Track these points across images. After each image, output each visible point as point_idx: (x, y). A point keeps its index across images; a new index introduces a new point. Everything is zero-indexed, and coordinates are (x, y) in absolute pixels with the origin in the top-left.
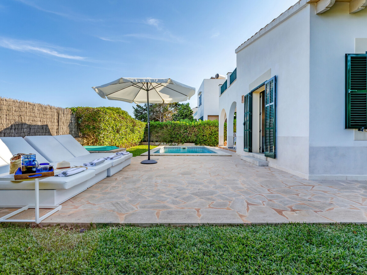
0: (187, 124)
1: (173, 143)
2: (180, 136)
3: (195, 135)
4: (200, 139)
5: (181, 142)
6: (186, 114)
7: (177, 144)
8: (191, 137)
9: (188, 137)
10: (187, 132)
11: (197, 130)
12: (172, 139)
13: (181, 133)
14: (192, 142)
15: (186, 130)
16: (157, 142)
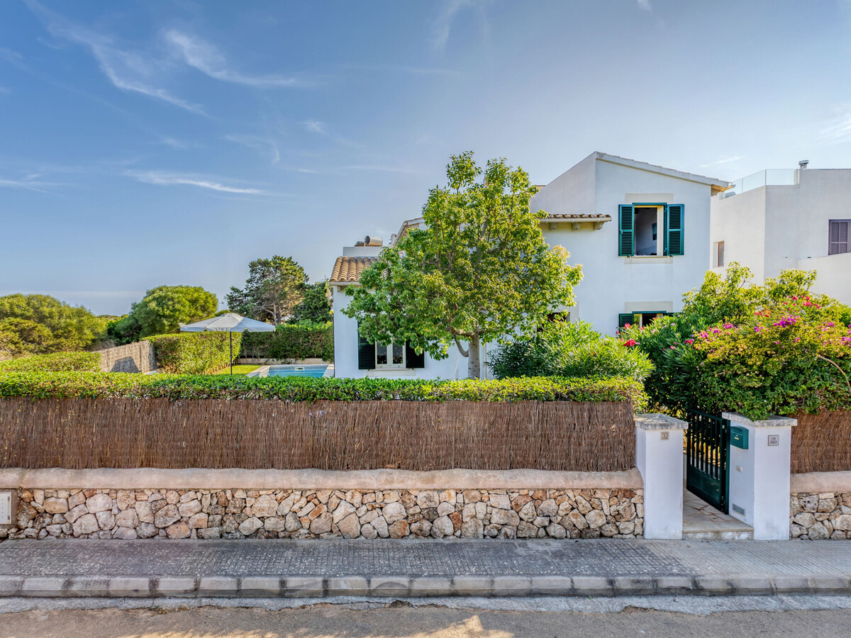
0: (309, 329)
1: (288, 360)
2: (298, 348)
3: (322, 346)
4: (329, 352)
5: (300, 357)
6: (316, 306)
7: (293, 360)
8: (315, 349)
9: (311, 349)
10: (309, 342)
11: (323, 338)
12: (286, 353)
13: (299, 343)
14: (318, 357)
15: (306, 340)
16: (262, 357)
